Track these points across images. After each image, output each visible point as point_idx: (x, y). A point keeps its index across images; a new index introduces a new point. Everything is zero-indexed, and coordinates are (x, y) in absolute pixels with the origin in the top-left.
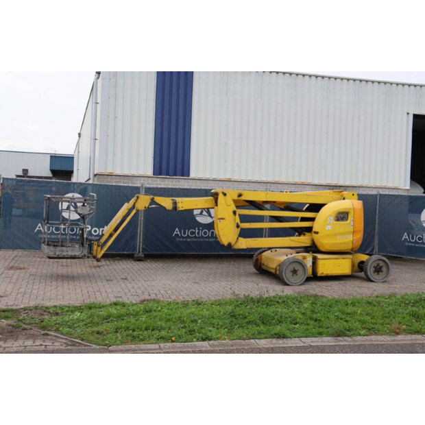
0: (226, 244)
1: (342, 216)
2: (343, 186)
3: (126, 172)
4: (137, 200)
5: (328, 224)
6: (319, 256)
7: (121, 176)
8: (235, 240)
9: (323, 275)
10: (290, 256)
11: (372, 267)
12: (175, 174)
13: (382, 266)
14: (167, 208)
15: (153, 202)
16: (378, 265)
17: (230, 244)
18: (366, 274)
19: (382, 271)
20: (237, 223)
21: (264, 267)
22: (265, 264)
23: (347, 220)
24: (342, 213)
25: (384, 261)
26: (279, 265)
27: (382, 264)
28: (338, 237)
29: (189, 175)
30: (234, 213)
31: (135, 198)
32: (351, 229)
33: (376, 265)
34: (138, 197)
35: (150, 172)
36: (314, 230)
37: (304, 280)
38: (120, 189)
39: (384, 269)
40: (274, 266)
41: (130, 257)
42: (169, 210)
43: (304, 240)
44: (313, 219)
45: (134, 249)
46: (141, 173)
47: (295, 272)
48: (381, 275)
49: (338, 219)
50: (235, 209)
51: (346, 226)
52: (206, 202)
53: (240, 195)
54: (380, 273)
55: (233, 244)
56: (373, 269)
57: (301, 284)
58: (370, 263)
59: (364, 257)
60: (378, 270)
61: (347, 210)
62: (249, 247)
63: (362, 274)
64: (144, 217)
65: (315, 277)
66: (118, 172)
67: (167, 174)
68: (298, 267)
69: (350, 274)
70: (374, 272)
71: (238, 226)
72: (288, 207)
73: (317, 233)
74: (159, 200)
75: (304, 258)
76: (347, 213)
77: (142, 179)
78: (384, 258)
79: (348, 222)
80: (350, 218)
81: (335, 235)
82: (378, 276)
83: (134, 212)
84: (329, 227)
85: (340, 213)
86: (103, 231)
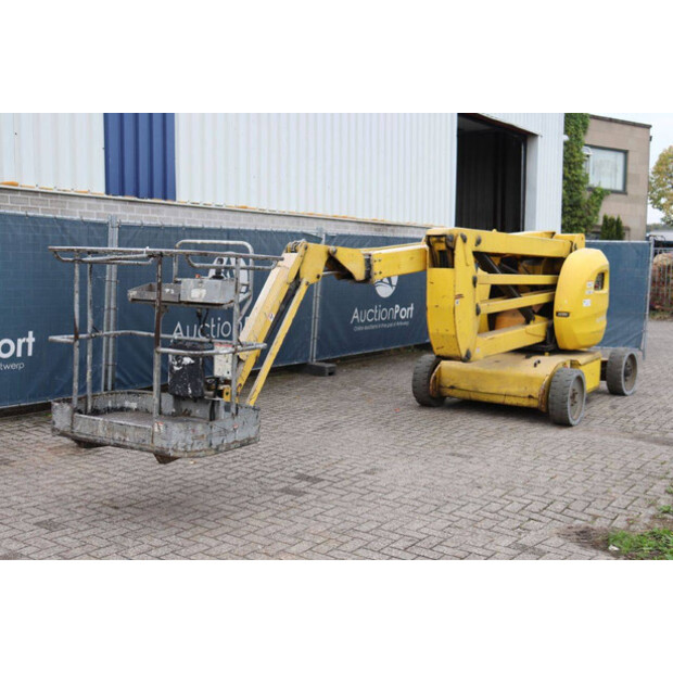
1: (599, 279)
3: (48, 185)
5: (587, 296)
7: (36, 193)
8: (474, 342)
14: (357, 278)
17: (468, 354)
19: (629, 375)
21: (455, 393)
28: (597, 320)
30: (474, 281)
36: (558, 308)
38: (63, 229)
46: (82, 187)
50: (474, 271)
53: (478, 242)
66: (28, 182)
67: (137, 193)
71: (478, 311)
73: (565, 315)
76: (603, 274)
77: (86, 202)
81: (595, 317)
84: (587, 303)
85: (599, 274)
86: (25, 346)
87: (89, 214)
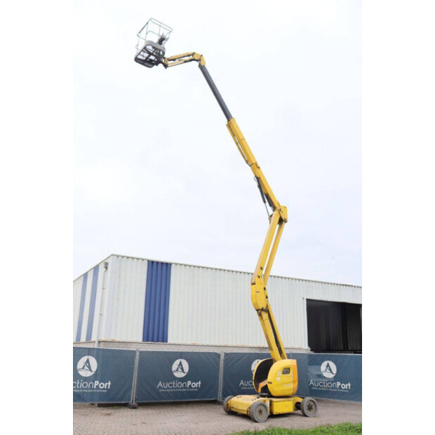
1: (286, 371)
3: (124, 340)
5: (278, 377)
6: (274, 400)
9: (276, 413)
10: (255, 401)
11: (306, 406)
12: (158, 341)
13: (312, 405)
18: (303, 412)
21: (233, 410)
22: (235, 407)
23: (289, 373)
25: (313, 401)
26: (250, 408)
27: (312, 403)
28: (284, 386)
29: (167, 342)
32: (292, 380)
33: (309, 405)
35: (140, 339)
36: (268, 381)
37: (266, 418)
39: (313, 407)
40: (246, 409)
41: (126, 405)
45: (129, 400)
46: (134, 340)
47: (260, 412)
48: (312, 412)
49: (284, 373)
51: (289, 377)
54: (312, 410)
56: (307, 408)
58: (305, 403)
59: (300, 400)
60: (310, 408)
61: (289, 367)
63: (299, 412)
64: (138, 374)
65: (272, 415)
66: (118, 339)
67: (153, 341)
68: (263, 408)
69: (293, 411)
70: (308, 410)
73: (270, 383)
75: (265, 401)
76: (289, 369)
77: (136, 344)
80: (291, 372)
81: (283, 384)
82: (310, 413)
84: (278, 379)
85: (285, 369)
86: (107, 385)
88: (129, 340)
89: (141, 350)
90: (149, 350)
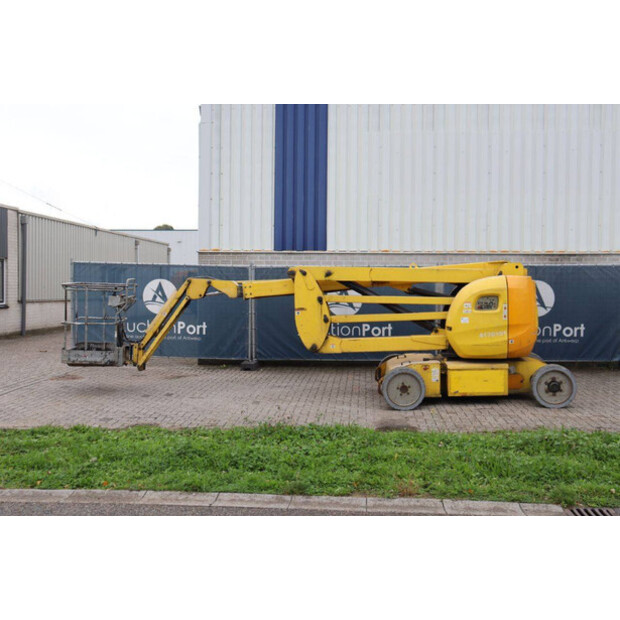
0: (308, 345)
1: (487, 302)
2: (575, 255)
3: (237, 248)
4: (189, 285)
5: (465, 316)
6: (452, 364)
7: (229, 253)
8: (323, 340)
9: (457, 395)
11: (543, 383)
12: (305, 248)
13: (561, 383)
14: (230, 296)
15: (210, 287)
16: (554, 380)
17: (314, 347)
19: (561, 391)
20: (325, 316)
23: (496, 307)
24: (488, 296)
25: (562, 373)
27: (560, 378)
28: (481, 335)
29: (325, 249)
30: (320, 300)
31: (186, 283)
32: (504, 322)
33: (549, 381)
34: (190, 282)
35: (269, 246)
36: (448, 324)
37: (420, 401)
39: (565, 387)
41: (237, 364)
42: (232, 299)
43: (434, 340)
44: (446, 308)
45: (245, 353)
46: (257, 248)
47: (404, 389)
48: (560, 397)
49: (480, 307)
50: (320, 294)
51: (496, 316)
52: (285, 286)
53: (328, 274)
54: (558, 394)
55: (319, 346)
56: (543, 387)
57: (415, 409)
58: (538, 377)
60: (553, 388)
61: (496, 293)
62: (346, 350)
65: (445, 398)
66: (225, 248)
67: (294, 248)
68: (409, 381)
69: (506, 393)
70: (547, 392)
71: (326, 320)
72: (415, 290)
73: (450, 329)
74: (218, 284)
75: (426, 368)
76: (496, 297)
77: (258, 256)
78: (563, 369)
79: (498, 310)
80: (502, 304)
81: (477, 331)
82: (554, 398)
83: (184, 302)
84: (465, 320)
85: (483, 297)
87: (261, 263)
88: (247, 248)
89: (259, 266)
90: (275, 266)
